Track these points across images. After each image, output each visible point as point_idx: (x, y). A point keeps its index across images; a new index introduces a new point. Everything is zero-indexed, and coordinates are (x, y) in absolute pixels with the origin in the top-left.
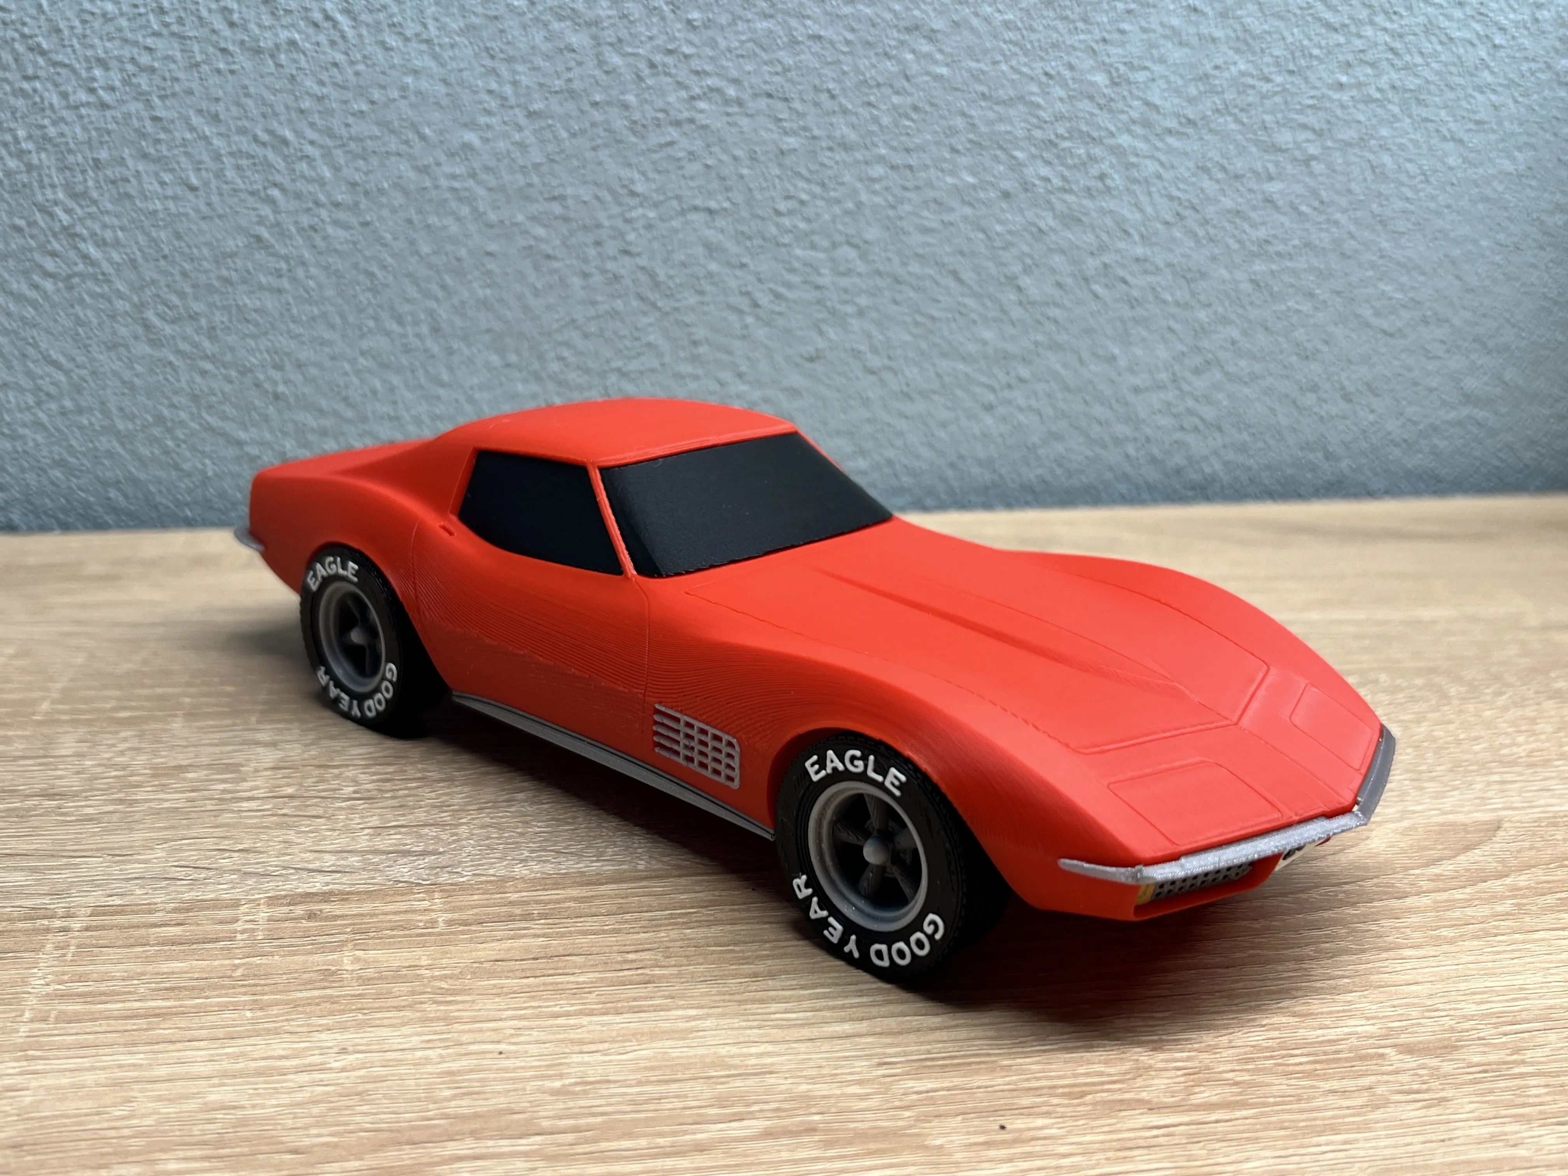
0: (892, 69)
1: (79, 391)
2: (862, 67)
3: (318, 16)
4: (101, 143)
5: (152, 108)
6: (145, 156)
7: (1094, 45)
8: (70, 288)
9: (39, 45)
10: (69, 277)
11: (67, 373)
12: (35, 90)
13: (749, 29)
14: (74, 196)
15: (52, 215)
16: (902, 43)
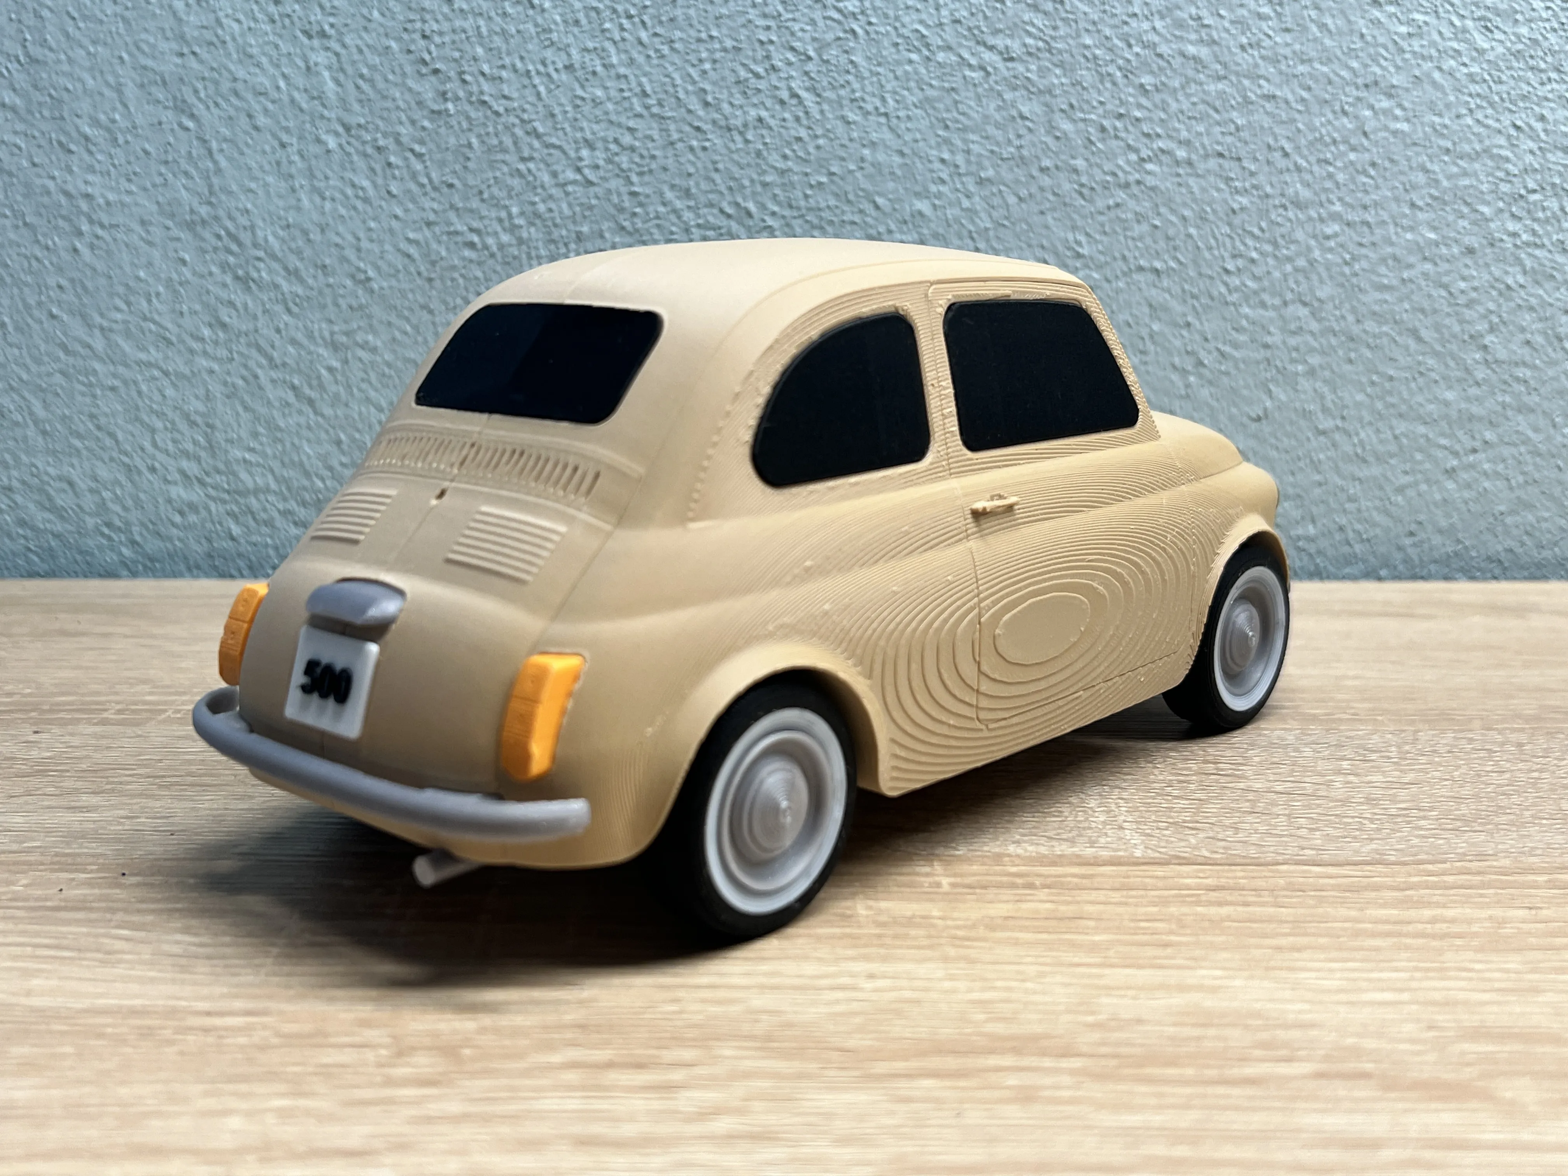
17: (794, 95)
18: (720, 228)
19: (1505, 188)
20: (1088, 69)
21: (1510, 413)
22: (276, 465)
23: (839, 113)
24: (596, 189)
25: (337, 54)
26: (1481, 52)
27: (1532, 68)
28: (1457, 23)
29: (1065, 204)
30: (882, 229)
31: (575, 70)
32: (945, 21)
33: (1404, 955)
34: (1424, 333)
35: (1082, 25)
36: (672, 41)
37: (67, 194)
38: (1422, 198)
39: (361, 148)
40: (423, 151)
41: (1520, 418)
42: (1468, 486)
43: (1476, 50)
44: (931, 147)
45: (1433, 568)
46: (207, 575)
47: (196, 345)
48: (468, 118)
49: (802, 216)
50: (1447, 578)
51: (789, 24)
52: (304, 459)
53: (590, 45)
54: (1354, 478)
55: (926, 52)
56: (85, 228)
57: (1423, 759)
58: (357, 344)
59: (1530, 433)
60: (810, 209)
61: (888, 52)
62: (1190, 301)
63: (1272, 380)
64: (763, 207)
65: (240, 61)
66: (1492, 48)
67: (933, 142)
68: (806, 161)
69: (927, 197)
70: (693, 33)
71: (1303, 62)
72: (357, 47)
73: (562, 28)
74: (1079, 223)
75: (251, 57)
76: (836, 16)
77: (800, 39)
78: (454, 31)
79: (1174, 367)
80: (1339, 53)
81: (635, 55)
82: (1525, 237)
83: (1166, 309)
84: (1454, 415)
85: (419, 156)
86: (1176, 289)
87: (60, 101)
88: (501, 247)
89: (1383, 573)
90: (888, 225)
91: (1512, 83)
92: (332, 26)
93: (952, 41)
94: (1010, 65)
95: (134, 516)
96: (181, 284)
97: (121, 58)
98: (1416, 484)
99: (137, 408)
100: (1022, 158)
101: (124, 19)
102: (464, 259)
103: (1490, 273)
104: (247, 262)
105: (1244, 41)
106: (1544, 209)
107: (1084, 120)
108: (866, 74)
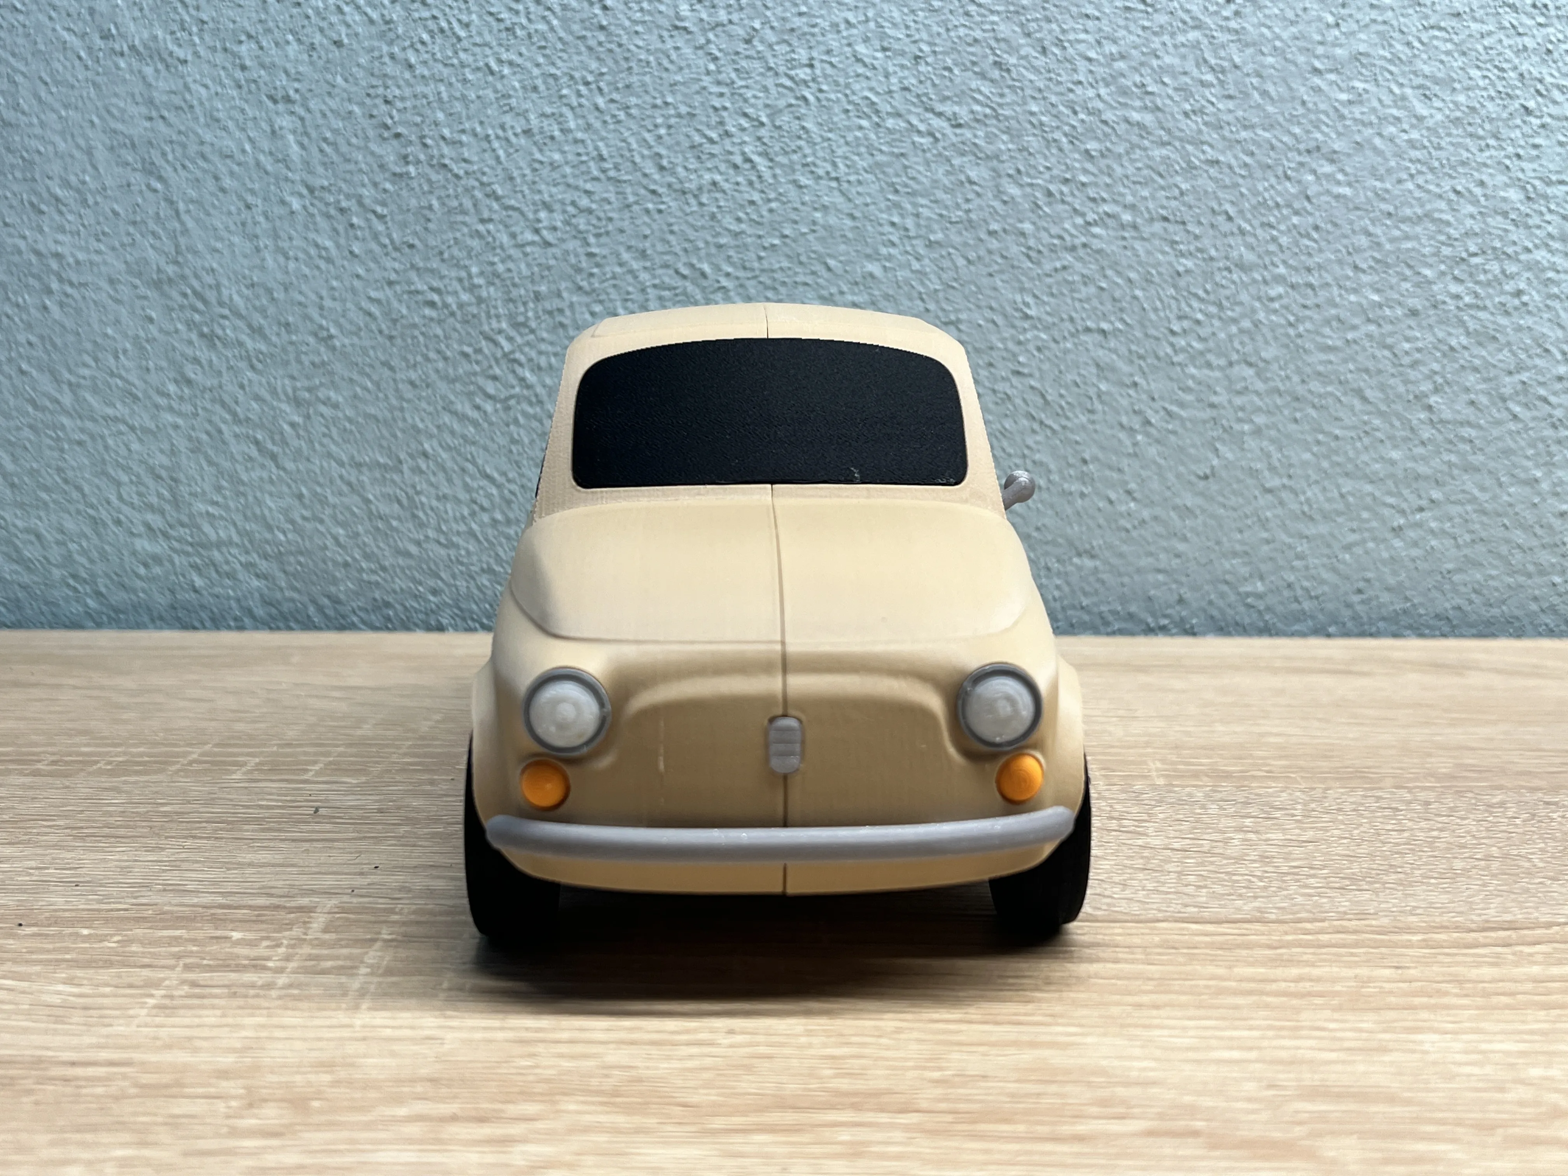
0: (1292, 190)
1: (509, 502)
2: (1261, 189)
3: (738, 160)
4: (542, 277)
5: (588, 245)
6: (580, 288)
7: (1508, 162)
8: (508, 409)
9: (494, 192)
10: (507, 399)
11: (499, 486)
12: (489, 232)
13: (1148, 157)
14: (516, 325)
15: (496, 343)
16: (1302, 164)
17: (748, 160)
18: (675, 288)
19: (1446, 251)
20: (1034, 135)
21: (1456, 472)
22: (238, 518)
23: (791, 178)
24: (554, 250)
25: (302, 119)
26: (1420, 119)
27: (1471, 135)
28: (1397, 90)
29: (1013, 267)
30: (834, 290)
31: (533, 135)
32: (893, 88)
33: (1262, 1013)
34: (1369, 393)
35: (1029, 92)
36: (628, 107)
37: (38, 253)
38: (1366, 260)
39: (324, 209)
40: (385, 212)
41: (1466, 477)
42: (1415, 544)
43: (1416, 116)
44: (881, 211)
45: (1381, 624)
46: (171, 627)
47: (162, 401)
48: (429, 181)
49: (755, 277)
50: (1396, 635)
51: (742, 91)
52: (266, 512)
53: (548, 110)
54: (1302, 536)
55: (876, 119)
56: (55, 285)
57: (1326, 817)
58: (318, 399)
59: (1476, 492)
60: (763, 271)
61: (839, 118)
62: (1137, 361)
63: (1219, 439)
64: (717, 268)
65: (208, 125)
66: (1432, 116)
67: (883, 205)
68: (758, 223)
69: (878, 260)
70: (648, 99)
71: (1245, 128)
72: (321, 111)
73: (520, 93)
74: (1027, 285)
75: (218, 120)
76: (789, 83)
77: (752, 106)
78: (415, 96)
79: (1122, 426)
80: (1281, 119)
81: (592, 120)
82: (1467, 299)
83: (1113, 369)
84: (1400, 474)
85: (381, 217)
86: (1123, 350)
87: (32, 163)
88: (461, 306)
89: (1332, 629)
90: (839, 286)
91: (1451, 149)
92: (297, 91)
93: (902, 108)
94: (958, 131)
95: (100, 568)
96: (147, 341)
97: (92, 122)
98: (1364, 541)
99: (104, 461)
100: (970, 221)
101: (94, 84)
102: (424, 317)
103: (1434, 335)
104: (212, 321)
105: (1188, 107)
106: (1485, 272)
107: (1031, 185)
108: (819, 140)
